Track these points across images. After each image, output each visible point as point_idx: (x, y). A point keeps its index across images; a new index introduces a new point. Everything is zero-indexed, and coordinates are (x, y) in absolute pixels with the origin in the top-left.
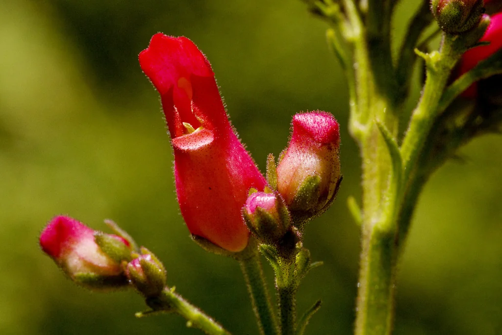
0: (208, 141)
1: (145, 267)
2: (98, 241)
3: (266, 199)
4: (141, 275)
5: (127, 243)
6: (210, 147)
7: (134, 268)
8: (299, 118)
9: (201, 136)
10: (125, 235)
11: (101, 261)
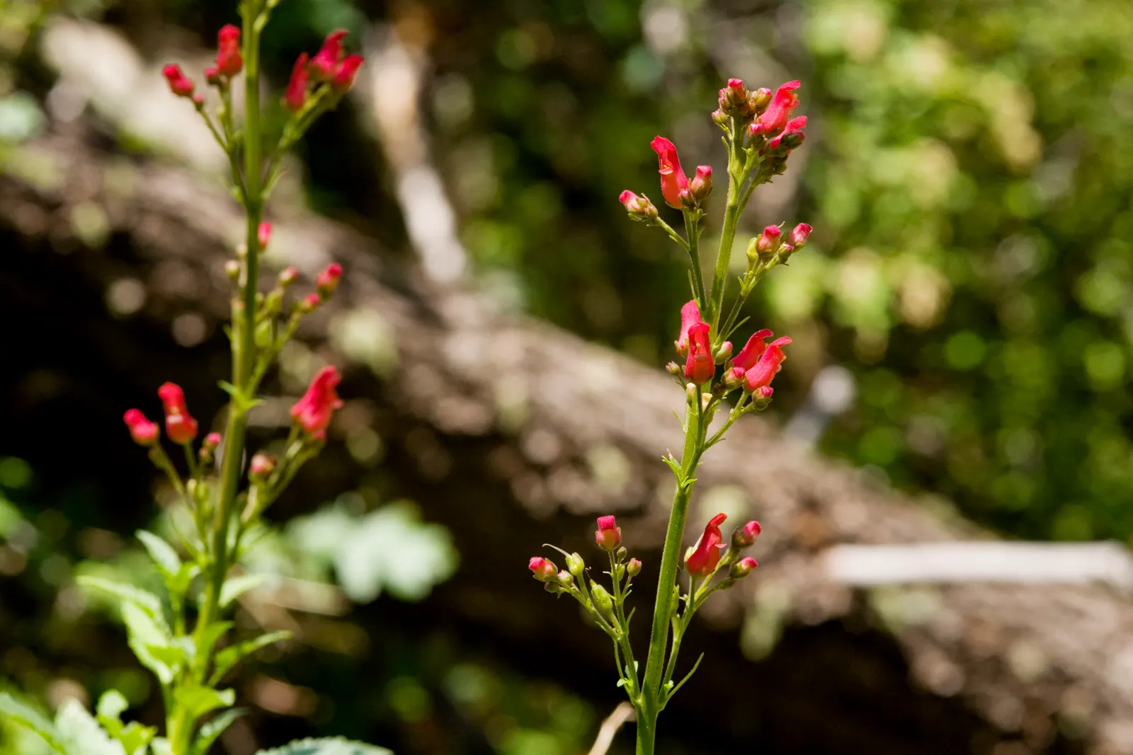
0: (671, 172)
1: (650, 210)
2: (637, 200)
3: (685, 192)
4: (649, 213)
5: (647, 201)
6: (671, 174)
7: (647, 210)
8: (699, 167)
9: (668, 170)
10: (647, 199)
11: (638, 207)
